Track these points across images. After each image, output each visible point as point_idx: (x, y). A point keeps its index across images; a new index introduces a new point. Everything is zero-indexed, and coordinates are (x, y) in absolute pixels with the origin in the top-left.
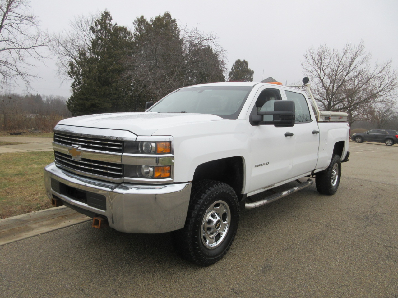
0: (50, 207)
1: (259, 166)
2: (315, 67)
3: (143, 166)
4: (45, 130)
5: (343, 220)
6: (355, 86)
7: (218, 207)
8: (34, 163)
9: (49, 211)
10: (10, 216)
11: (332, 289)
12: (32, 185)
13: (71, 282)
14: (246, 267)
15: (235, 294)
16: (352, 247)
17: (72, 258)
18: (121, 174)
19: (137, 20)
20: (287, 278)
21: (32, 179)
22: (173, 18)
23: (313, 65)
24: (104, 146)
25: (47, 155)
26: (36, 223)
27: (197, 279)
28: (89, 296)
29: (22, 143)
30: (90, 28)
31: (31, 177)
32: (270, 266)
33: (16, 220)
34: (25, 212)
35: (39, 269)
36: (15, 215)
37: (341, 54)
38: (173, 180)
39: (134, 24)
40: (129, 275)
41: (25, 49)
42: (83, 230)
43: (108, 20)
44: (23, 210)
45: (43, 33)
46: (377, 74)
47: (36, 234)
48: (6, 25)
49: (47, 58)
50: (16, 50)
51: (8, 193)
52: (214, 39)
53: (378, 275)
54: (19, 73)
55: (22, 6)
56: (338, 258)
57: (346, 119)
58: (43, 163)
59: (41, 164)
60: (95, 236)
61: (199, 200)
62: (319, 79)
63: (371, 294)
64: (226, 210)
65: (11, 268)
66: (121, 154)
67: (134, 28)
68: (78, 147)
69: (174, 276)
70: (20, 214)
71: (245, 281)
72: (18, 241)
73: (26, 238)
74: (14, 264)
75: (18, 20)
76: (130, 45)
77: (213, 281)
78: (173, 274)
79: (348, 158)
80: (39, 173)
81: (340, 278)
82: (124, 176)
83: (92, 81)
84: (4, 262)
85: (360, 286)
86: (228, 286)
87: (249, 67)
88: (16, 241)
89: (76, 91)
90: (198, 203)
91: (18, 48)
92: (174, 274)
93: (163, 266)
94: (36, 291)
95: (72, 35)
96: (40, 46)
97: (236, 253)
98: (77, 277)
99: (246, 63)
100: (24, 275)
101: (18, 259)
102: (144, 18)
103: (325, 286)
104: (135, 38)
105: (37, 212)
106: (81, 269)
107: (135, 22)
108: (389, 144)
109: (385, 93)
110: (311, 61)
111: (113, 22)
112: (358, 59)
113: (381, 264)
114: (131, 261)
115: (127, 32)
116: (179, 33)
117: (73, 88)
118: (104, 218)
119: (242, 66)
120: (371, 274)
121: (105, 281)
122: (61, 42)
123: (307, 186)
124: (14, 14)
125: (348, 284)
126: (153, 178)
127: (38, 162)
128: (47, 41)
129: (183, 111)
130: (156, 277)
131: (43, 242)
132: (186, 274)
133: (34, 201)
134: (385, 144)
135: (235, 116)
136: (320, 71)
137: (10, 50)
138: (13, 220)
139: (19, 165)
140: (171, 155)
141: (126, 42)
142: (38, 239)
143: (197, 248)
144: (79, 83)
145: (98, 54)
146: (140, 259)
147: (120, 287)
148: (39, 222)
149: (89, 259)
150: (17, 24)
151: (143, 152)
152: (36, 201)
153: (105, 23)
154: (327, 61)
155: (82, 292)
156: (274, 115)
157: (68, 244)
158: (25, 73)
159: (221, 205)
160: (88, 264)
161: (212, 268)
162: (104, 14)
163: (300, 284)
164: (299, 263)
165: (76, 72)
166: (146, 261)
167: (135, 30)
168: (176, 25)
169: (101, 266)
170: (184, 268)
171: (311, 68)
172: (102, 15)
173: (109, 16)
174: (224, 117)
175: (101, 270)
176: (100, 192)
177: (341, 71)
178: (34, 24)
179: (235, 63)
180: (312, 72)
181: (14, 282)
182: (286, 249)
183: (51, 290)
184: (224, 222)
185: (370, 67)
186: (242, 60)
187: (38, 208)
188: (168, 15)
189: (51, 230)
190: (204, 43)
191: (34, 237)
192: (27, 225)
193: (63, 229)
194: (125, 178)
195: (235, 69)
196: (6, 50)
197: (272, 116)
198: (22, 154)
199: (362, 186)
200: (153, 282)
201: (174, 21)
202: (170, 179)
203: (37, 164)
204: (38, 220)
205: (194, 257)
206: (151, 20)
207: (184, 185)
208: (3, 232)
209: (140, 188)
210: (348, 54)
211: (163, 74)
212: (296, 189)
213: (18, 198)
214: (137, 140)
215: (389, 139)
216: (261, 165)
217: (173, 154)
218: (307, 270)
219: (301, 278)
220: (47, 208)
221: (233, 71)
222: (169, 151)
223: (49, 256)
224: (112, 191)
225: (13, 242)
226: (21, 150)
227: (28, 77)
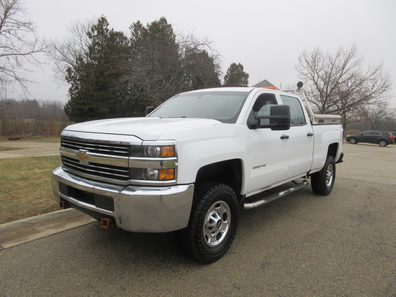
0: (55, 210)
1: (257, 167)
2: (309, 70)
3: (149, 169)
4: (43, 135)
5: (338, 219)
6: (348, 88)
7: (219, 208)
8: (36, 168)
9: (55, 214)
10: (17, 219)
11: (328, 283)
12: (36, 189)
13: (81, 280)
14: (246, 264)
15: (236, 289)
16: (346, 244)
17: (80, 258)
18: (128, 176)
19: (133, 25)
20: (285, 274)
21: (35, 183)
22: (169, 23)
23: (307, 67)
24: (111, 151)
25: (48, 160)
26: (43, 225)
27: (200, 276)
28: (99, 293)
29: (22, 149)
30: (87, 33)
31: (34, 182)
32: (269, 263)
33: (24, 223)
34: (31, 216)
35: (49, 269)
36: (22, 219)
37: (334, 57)
38: (177, 182)
39: (130, 29)
40: (135, 273)
41: (23, 55)
42: (88, 232)
43: (105, 25)
44: (30, 213)
45: (40, 39)
46: (370, 76)
47: (43, 236)
48: (4, 31)
49: (45, 63)
50: (13, 55)
51: (14, 197)
52: (210, 43)
53: (371, 270)
54: (17, 79)
55: (19, 13)
56: (333, 255)
57: (339, 121)
58: (44, 168)
59: (42, 169)
60: (100, 237)
61: (201, 201)
62: (313, 81)
63: (364, 287)
64: (226, 209)
65: (23, 269)
66: (127, 158)
67: (131, 33)
68: (86, 152)
69: (178, 273)
70: (27, 218)
71: (245, 277)
72: (27, 242)
73: (34, 240)
74: (25, 265)
75: (16, 27)
76: (126, 50)
77: (215, 278)
78: (177, 271)
79: (343, 159)
80: (42, 177)
81: (335, 273)
82: (131, 179)
83: (90, 86)
84: (15, 263)
85: (354, 280)
86: (230, 281)
87: (244, 71)
88: (25, 243)
89: (73, 96)
90: (200, 203)
91: (16, 54)
92: (179, 272)
93: (167, 264)
94: (48, 289)
95: (69, 40)
96: (38, 52)
97: (237, 252)
98: (86, 275)
99: (241, 67)
100: (36, 274)
101: (28, 260)
102: (140, 23)
103: (321, 281)
104: (131, 43)
105: (43, 215)
106: (89, 269)
107: (131, 27)
108: (383, 145)
109: (378, 95)
110: (305, 64)
111: (110, 28)
112: (351, 62)
113: (374, 260)
114: (137, 260)
115: (124, 37)
116: (174, 37)
117: (70, 92)
118: (112, 219)
119: (237, 70)
120: (364, 269)
121: (113, 279)
122: (58, 47)
123: (303, 186)
124: (12, 21)
125: (343, 279)
126: (158, 180)
127: (39, 166)
128: (44, 46)
129: (184, 116)
130: (161, 274)
131: (51, 243)
132: (190, 271)
133: (39, 204)
134: (378, 145)
135: (233, 120)
136: (314, 74)
137: (8, 56)
138: (20, 223)
139: (21, 170)
140: (175, 158)
141: (122, 47)
142: (46, 241)
143: (200, 246)
144: (77, 88)
145: (95, 59)
146: (145, 258)
147: (128, 285)
148: (45, 225)
149: (96, 259)
150: (15, 30)
151: (148, 156)
152: (41, 204)
153: (102, 28)
154: (320, 64)
155: (92, 289)
156: (271, 119)
157: (75, 245)
158: (23, 79)
159: (221, 205)
160: (96, 263)
161: (214, 265)
162: (100, 19)
163: (298, 279)
164: (296, 260)
165: (73, 77)
166: (151, 260)
167: (132, 35)
168: (172, 30)
169: (108, 265)
170: (187, 266)
171: (305, 71)
172: (99, 21)
173: (106, 22)
174: (223, 121)
175: (109, 269)
176: (107, 194)
177: (334, 73)
178: (32, 30)
179: (231, 66)
180: (306, 75)
181: (26, 281)
182: (284, 247)
183: (62, 288)
184: (224, 222)
185: (362, 70)
186: (237, 64)
187: (44, 210)
188: (163, 20)
189: (57, 232)
190: (201, 48)
191: (41, 239)
192: (34, 228)
193: (69, 231)
194: (132, 180)
195: (230, 73)
196: (4, 57)
197: (268, 120)
198: (24, 158)
199: (356, 186)
200: (159, 279)
201: (170, 26)
202: (174, 181)
203: (40, 169)
204: (44, 222)
205: (197, 254)
206: (148, 26)
207: (188, 186)
208: (11, 235)
209: (146, 190)
210: (341, 57)
211: (161, 78)
212: (292, 189)
213: (23, 202)
214: (143, 145)
215: (383, 140)
216: (259, 167)
217: (177, 157)
218: (303, 266)
219: (299, 274)
220: (52, 211)
221: (228, 74)
222: (173, 155)
223: (58, 256)
224: (120, 193)
225: (22, 244)
226: (21, 155)
227: (26, 82)
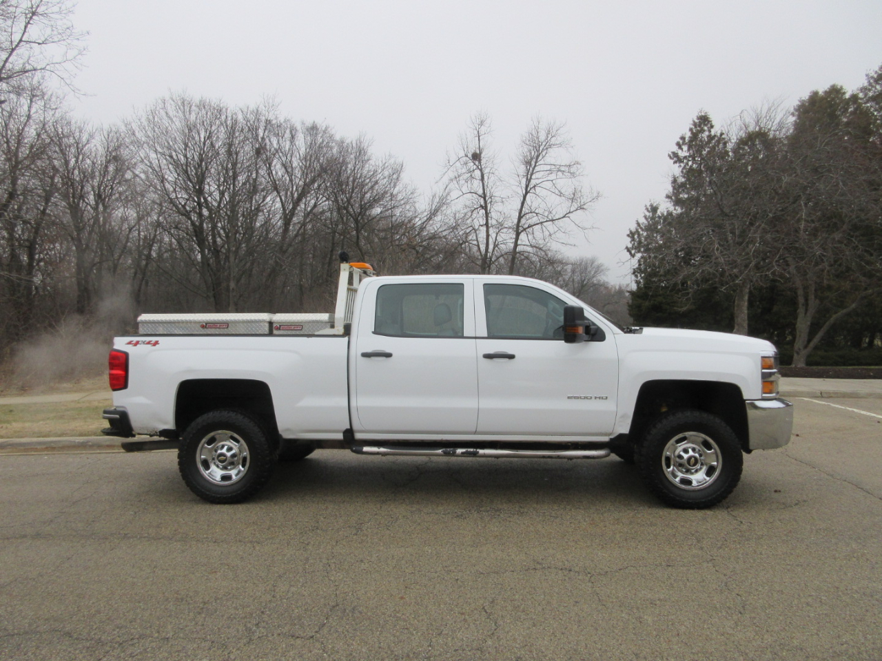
30: (669, 156)
43: (705, 130)
111: (716, 132)
115: (770, 139)
162: (697, 121)
172: (695, 124)
173: (709, 121)
